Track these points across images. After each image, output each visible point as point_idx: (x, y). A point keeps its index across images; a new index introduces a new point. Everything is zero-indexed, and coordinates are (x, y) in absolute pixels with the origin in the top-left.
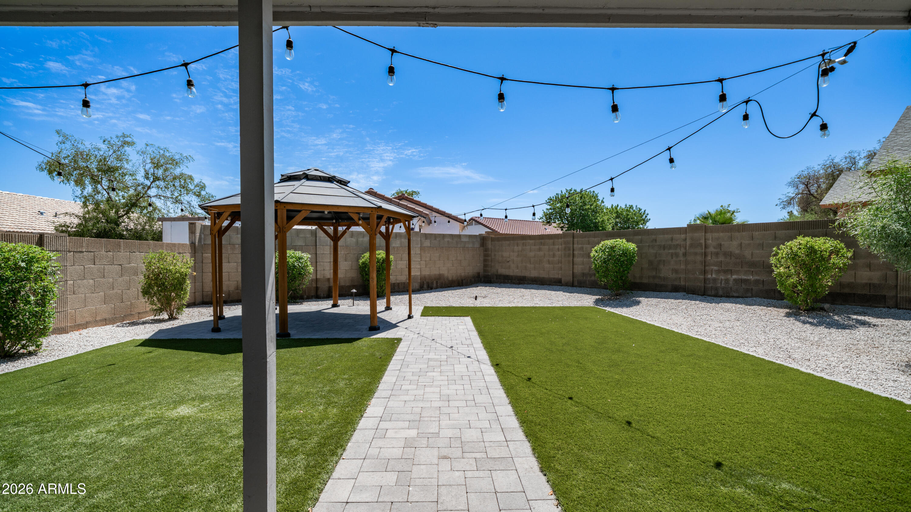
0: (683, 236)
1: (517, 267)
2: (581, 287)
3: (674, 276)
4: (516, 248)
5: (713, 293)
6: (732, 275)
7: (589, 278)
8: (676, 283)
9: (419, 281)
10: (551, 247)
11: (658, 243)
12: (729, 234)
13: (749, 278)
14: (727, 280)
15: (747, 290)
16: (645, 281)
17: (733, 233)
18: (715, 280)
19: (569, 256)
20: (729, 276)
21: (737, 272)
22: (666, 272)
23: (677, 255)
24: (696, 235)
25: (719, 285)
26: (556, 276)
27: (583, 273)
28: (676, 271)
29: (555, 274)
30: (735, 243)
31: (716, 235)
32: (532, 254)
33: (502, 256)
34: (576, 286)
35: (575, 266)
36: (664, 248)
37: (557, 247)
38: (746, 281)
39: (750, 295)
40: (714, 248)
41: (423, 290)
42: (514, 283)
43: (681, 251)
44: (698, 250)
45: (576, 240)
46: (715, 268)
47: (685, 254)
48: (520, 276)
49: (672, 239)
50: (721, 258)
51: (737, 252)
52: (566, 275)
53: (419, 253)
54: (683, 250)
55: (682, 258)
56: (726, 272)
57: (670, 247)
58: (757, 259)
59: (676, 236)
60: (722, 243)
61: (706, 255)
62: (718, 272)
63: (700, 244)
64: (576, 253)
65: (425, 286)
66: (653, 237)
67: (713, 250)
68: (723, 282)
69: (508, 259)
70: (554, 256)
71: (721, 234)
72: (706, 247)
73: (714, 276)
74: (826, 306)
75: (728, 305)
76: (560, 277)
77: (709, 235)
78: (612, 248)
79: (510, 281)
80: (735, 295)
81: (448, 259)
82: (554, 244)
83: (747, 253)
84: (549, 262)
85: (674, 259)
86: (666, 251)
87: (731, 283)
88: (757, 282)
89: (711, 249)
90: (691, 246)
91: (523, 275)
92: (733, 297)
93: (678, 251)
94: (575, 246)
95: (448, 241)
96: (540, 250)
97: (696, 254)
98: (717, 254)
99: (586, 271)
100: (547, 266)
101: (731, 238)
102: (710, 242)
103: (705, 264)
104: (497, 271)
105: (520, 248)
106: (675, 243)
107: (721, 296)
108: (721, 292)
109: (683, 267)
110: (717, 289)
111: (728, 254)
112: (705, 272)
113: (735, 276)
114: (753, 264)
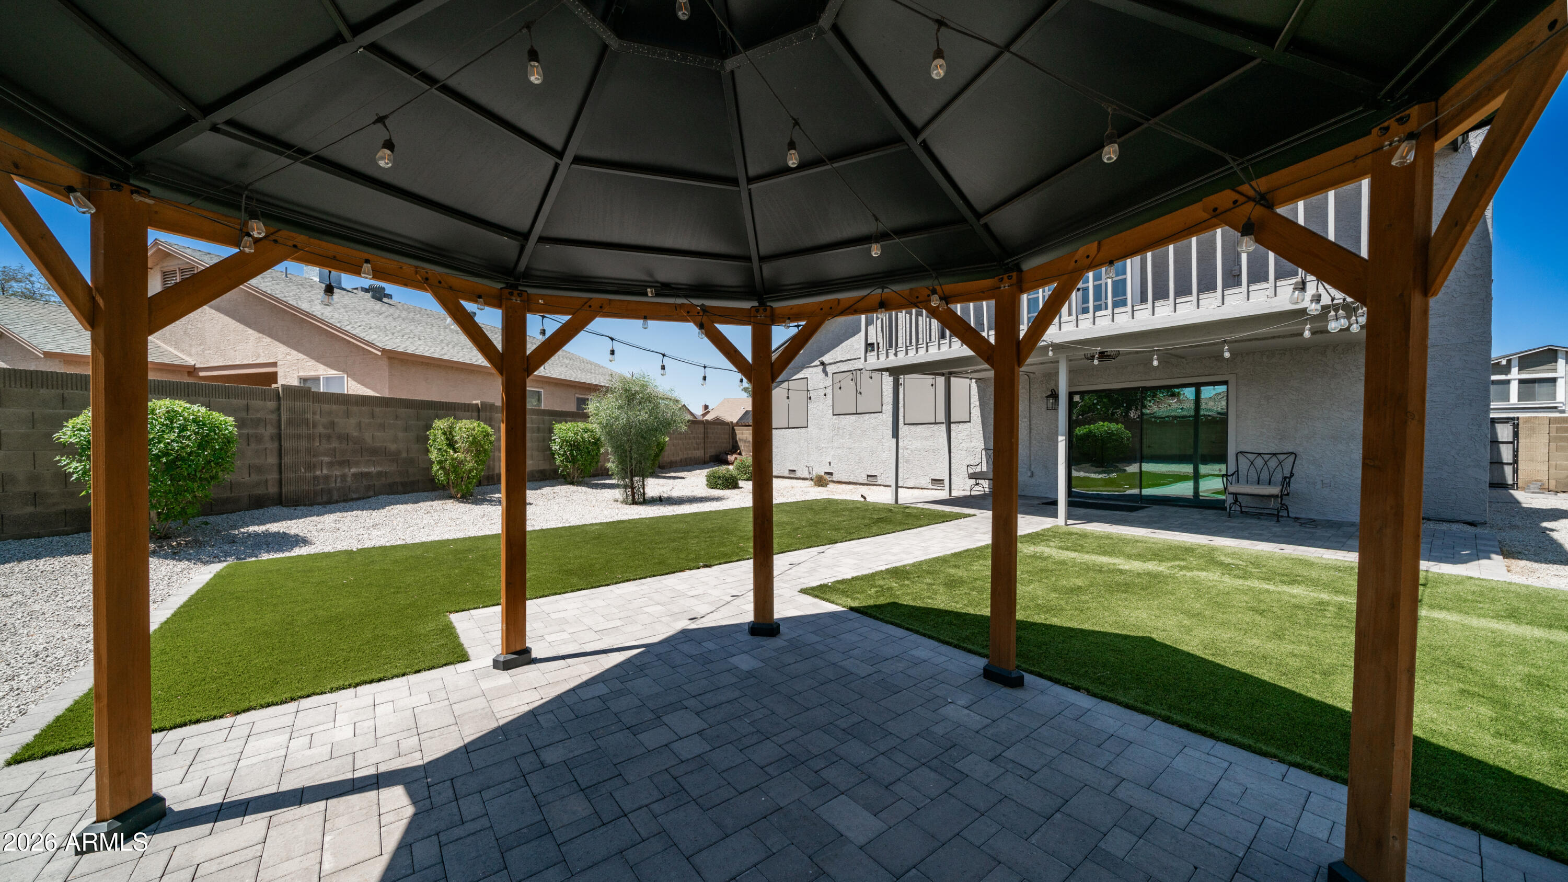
0: (271, 404)
3: (255, 477)
5: (325, 499)
6: (350, 468)
8: (260, 491)
12: (345, 408)
13: (370, 470)
14: (344, 476)
15: (368, 488)
17: (350, 407)
18: (327, 478)
20: (347, 470)
21: (357, 464)
22: (237, 473)
23: (259, 439)
24: (297, 404)
25: (333, 485)
28: (257, 469)
30: (353, 421)
31: (326, 407)
38: (367, 475)
39: (371, 493)
40: (325, 427)
43: (268, 431)
44: (304, 431)
46: (326, 459)
47: (277, 437)
50: (335, 444)
51: (355, 434)
54: (271, 430)
55: (269, 445)
56: (341, 464)
58: (378, 445)
60: (336, 420)
61: (313, 438)
62: (331, 465)
63: (304, 421)
67: (324, 431)
68: (339, 480)
71: (334, 406)
72: (312, 425)
73: (325, 471)
77: (316, 407)
80: (354, 496)
83: (367, 436)
85: (253, 446)
87: (349, 479)
88: (379, 474)
89: (319, 430)
90: (290, 422)
92: (352, 500)
93: (261, 430)
97: (298, 437)
98: (328, 437)
101: (348, 415)
102: (316, 417)
103: (313, 453)
106: (253, 415)
107: (337, 502)
108: (335, 496)
109: (272, 460)
110: (330, 491)
111: (345, 438)
112: (311, 467)
113: (353, 470)
114: (374, 452)
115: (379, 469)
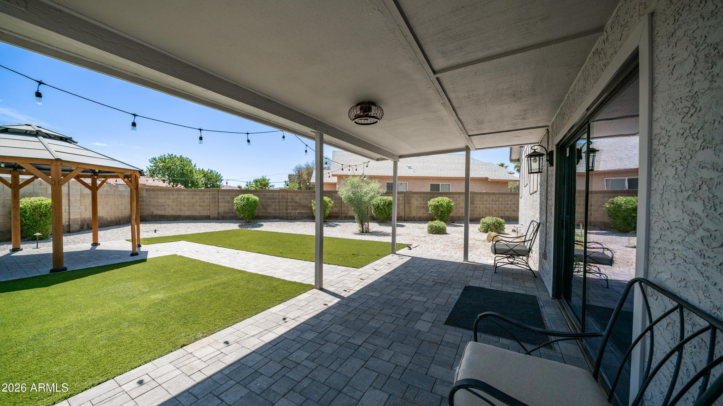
0: (278, 194)
1: (173, 209)
2: (223, 220)
3: (274, 212)
4: (171, 196)
5: (290, 218)
7: (228, 214)
8: (275, 215)
9: (80, 223)
10: (202, 196)
11: (267, 197)
12: (296, 194)
14: (295, 213)
15: (302, 217)
16: (260, 214)
18: (291, 213)
19: (215, 202)
20: (296, 211)
21: (299, 209)
22: (270, 210)
23: (275, 202)
24: (284, 194)
26: (206, 214)
27: (225, 212)
28: (275, 210)
29: (205, 213)
30: (298, 198)
31: (291, 194)
32: (186, 201)
33: (157, 202)
34: (220, 219)
35: (220, 208)
36: (270, 199)
37: (206, 197)
38: (302, 213)
41: (83, 230)
42: (170, 220)
43: (277, 200)
44: (285, 200)
45: (220, 193)
46: (291, 208)
47: (279, 202)
48: (175, 215)
49: (273, 195)
50: (293, 204)
51: (299, 201)
52: (214, 213)
53: (79, 199)
54: (278, 200)
55: (277, 204)
56: (295, 209)
57: (272, 199)
58: (305, 204)
59: (275, 194)
60: (293, 198)
61: (287, 202)
62: (292, 209)
63: (285, 198)
64: (220, 200)
65: (85, 227)
66: (265, 193)
67: (290, 200)
69: (164, 204)
70: (204, 202)
72: (287, 199)
74: (327, 220)
75: (299, 223)
76: (208, 214)
77: (288, 194)
78: (248, 199)
79: (165, 219)
80: (298, 218)
81: (107, 204)
82: (204, 195)
83: (302, 202)
84: (200, 206)
85: (274, 204)
86: (271, 200)
87: (297, 214)
88: (305, 213)
89: (289, 200)
90: (281, 198)
91: (178, 214)
93: (276, 200)
94: (220, 196)
95: (107, 190)
96: (192, 198)
97: (283, 202)
98: (291, 202)
99: (227, 211)
100: (198, 208)
101: (297, 196)
102: (289, 197)
103: (287, 206)
104: (153, 213)
105: (175, 197)
106: (274, 197)
107: (293, 220)
108: (293, 218)
109: (278, 207)
110: (291, 216)
111: (296, 202)
112: (287, 210)
113: (298, 211)
114: (304, 206)
115: (305, 211)
